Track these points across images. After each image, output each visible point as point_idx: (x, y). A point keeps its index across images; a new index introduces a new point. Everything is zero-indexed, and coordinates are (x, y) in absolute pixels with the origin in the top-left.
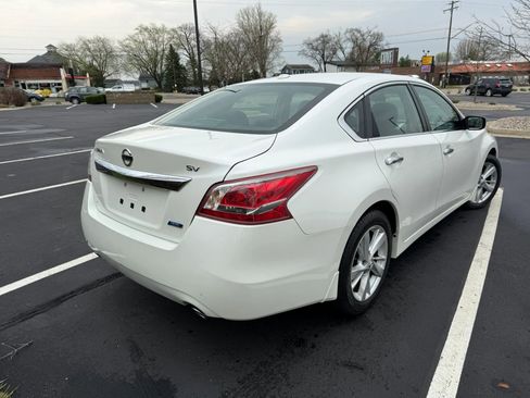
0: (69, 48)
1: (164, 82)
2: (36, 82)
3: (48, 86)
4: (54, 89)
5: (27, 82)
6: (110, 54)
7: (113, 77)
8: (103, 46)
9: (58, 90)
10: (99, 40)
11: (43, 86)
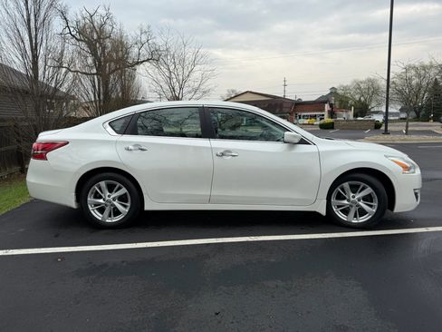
0: (345, 88)
1: (423, 113)
2: (309, 114)
3: (315, 117)
4: (318, 119)
5: (303, 114)
6: (376, 91)
7: (376, 109)
8: (372, 85)
9: (321, 119)
10: (369, 80)
11: (312, 117)
